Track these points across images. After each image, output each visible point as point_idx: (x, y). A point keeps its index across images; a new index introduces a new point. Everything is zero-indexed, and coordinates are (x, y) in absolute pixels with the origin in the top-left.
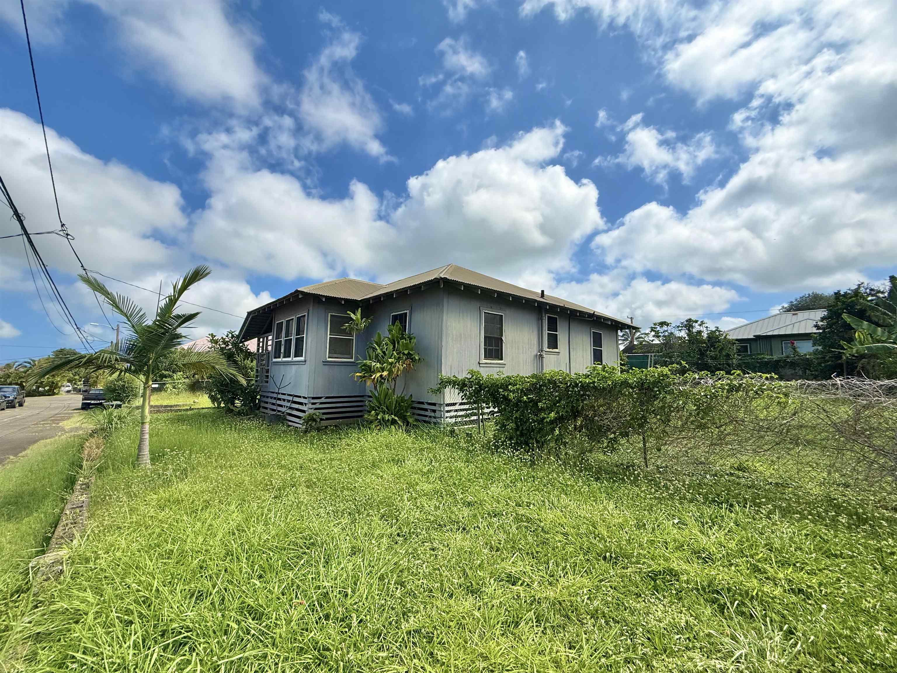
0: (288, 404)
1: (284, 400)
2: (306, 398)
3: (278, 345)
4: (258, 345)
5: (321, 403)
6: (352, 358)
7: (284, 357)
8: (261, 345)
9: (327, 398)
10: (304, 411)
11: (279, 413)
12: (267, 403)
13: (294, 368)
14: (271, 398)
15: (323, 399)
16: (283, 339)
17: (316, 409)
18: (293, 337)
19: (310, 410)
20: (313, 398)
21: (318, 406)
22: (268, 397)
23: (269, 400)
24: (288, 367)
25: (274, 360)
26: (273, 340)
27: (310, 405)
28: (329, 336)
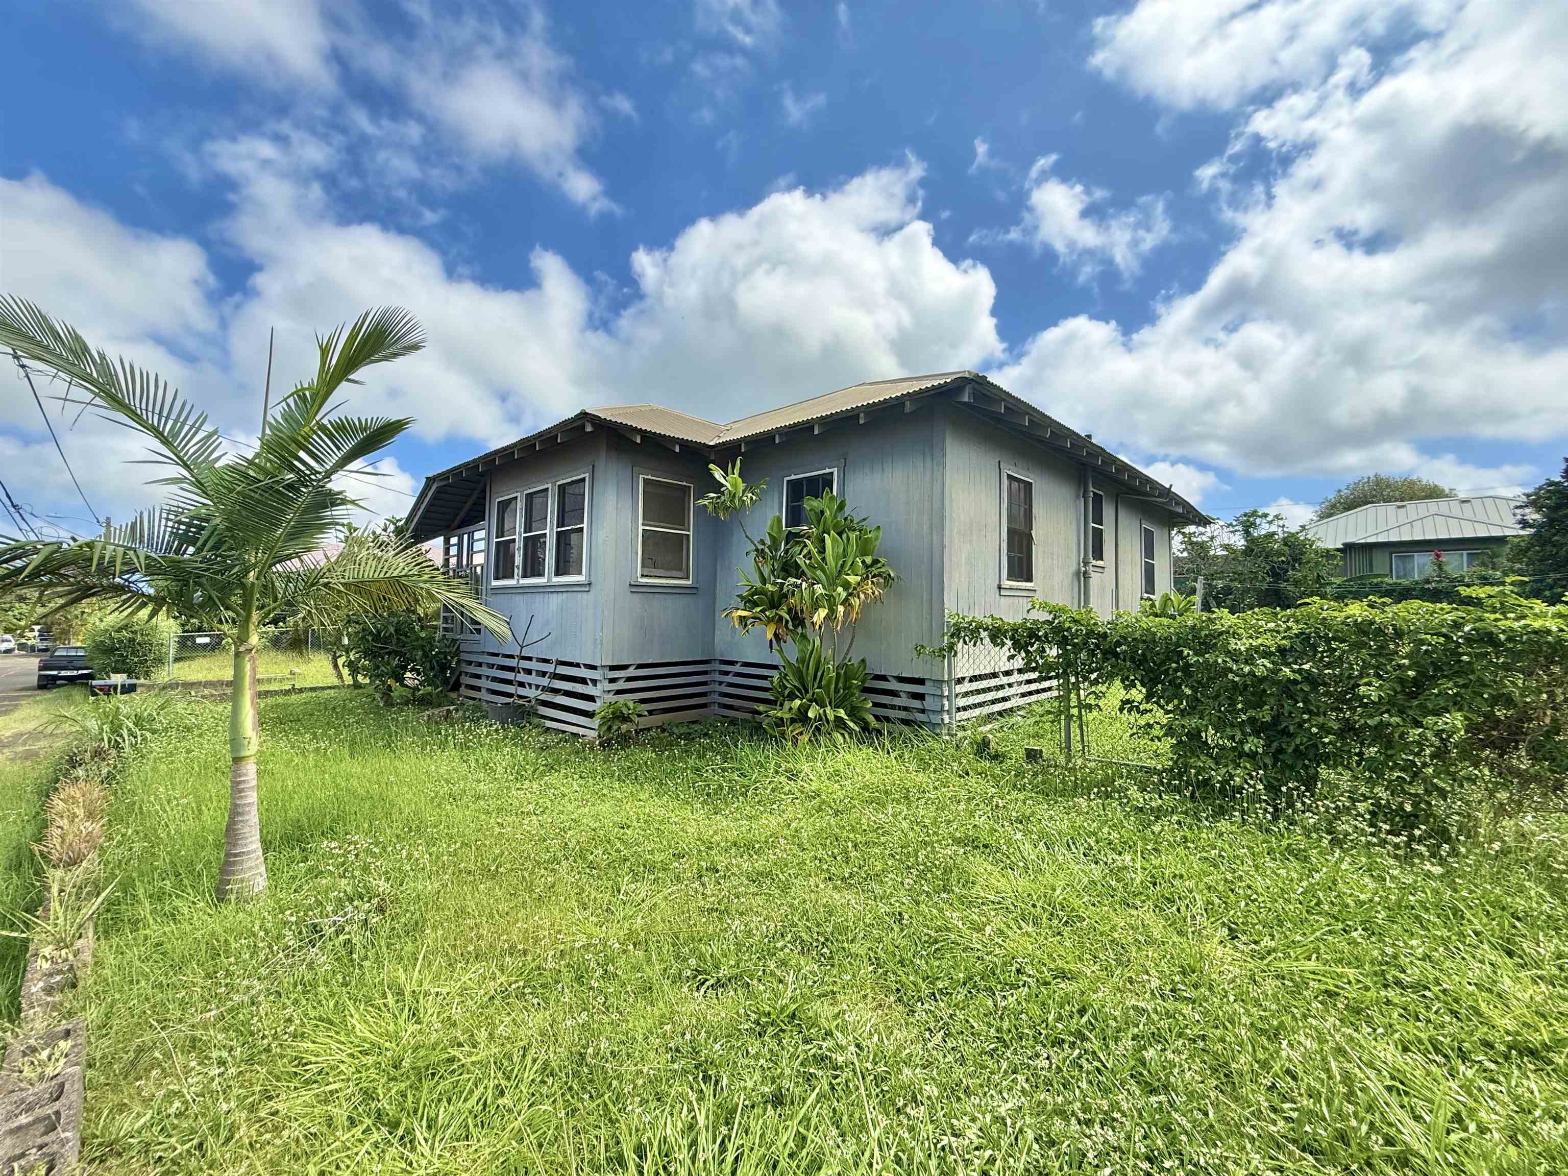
0: (545, 681)
1: (529, 672)
2: (594, 668)
3: (503, 553)
4: (447, 551)
5: (629, 679)
6: (688, 578)
7: (525, 576)
8: (454, 551)
9: (640, 666)
10: (591, 699)
11: (521, 702)
12: (479, 677)
13: (555, 601)
14: (491, 666)
15: (631, 669)
16: (519, 536)
17: (618, 692)
18: (550, 531)
19: (606, 696)
20: (613, 668)
21: (621, 685)
22: (480, 665)
23: (484, 671)
24: (539, 598)
25: (495, 583)
26: (488, 539)
27: (606, 683)
28: (641, 528)
